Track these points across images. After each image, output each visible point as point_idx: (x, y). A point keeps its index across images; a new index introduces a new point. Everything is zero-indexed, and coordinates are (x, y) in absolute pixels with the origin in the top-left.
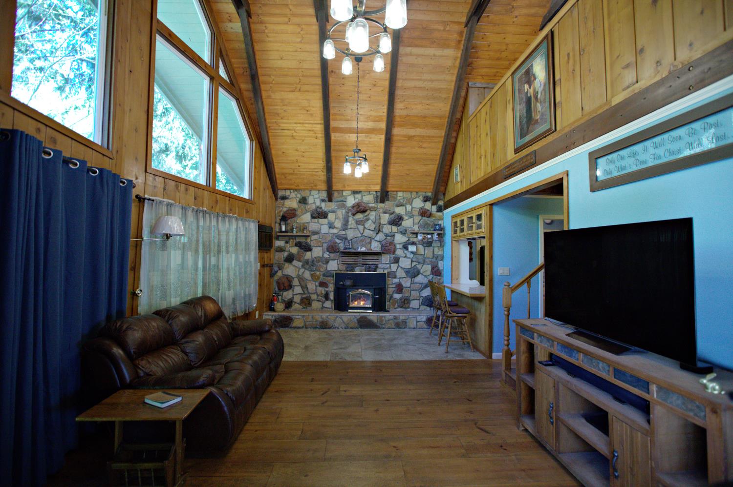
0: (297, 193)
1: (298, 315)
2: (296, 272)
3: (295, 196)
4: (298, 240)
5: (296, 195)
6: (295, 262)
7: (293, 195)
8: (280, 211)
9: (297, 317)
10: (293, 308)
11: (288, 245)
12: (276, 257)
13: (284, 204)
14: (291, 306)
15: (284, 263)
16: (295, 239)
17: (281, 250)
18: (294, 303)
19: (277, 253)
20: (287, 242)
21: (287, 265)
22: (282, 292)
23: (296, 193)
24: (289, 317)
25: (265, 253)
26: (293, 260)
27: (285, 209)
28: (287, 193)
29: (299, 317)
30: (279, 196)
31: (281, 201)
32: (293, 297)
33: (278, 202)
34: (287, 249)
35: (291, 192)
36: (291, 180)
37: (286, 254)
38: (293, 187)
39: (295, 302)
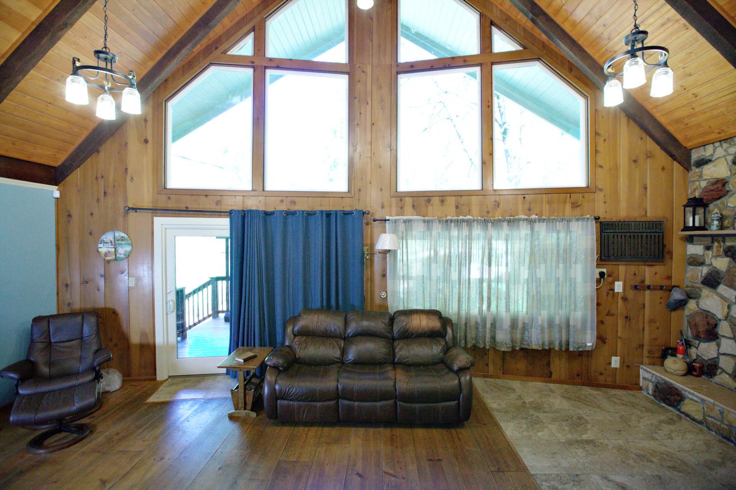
0: (728, 145)
1: (693, 394)
2: (723, 309)
3: (724, 153)
4: (728, 244)
5: (725, 150)
6: (722, 288)
7: (720, 152)
8: (695, 190)
9: (691, 396)
10: (717, 379)
11: (710, 253)
12: (689, 275)
13: (701, 176)
14: (715, 374)
15: (702, 286)
16: (724, 241)
17: (696, 262)
18: (719, 371)
19: (691, 267)
20: (708, 248)
21: (706, 291)
22: (697, 342)
23: (725, 145)
24: (676, 389)
25: (647, 268)
26: (719, 284)
27: (703, 184)
28: (708, 151)
29: (695, 398)
30: (692, 162)
31: (697, 170)
32: (718, 357)
33: (691, 173)
34: (707, 262)
35: (715, 148)
36: (699, 125)
37: (705, 270)
38: (713, 136)
39: (723, 371)
